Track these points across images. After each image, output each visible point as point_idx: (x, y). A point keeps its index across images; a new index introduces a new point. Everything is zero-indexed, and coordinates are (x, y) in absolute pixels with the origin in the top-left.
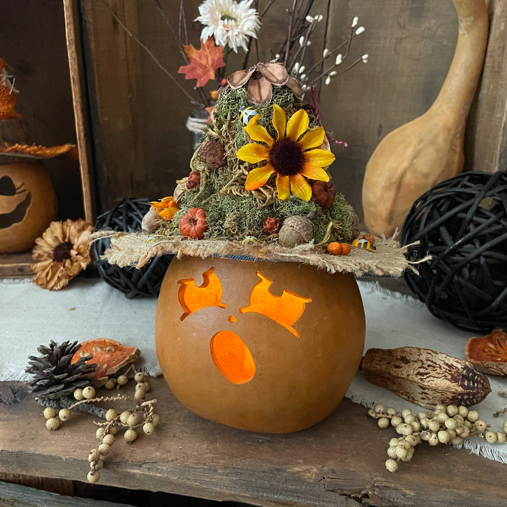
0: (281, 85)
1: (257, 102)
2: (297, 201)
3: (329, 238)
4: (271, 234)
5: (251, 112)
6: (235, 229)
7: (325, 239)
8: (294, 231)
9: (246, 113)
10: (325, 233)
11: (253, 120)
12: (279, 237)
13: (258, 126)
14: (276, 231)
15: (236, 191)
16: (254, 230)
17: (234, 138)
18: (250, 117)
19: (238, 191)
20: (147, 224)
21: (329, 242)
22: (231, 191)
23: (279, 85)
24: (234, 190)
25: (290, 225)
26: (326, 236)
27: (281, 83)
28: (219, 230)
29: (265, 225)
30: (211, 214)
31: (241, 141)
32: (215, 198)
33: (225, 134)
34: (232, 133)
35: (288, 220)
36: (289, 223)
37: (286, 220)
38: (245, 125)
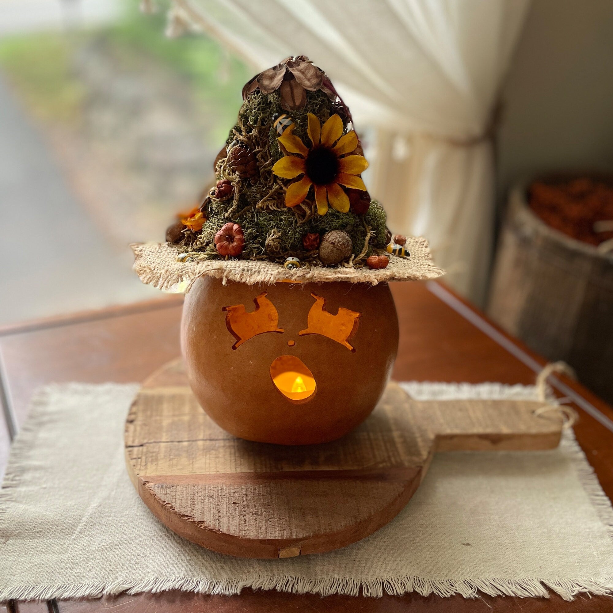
1: (291, 108)
2: (336, 215)
3: (367, 251)
4: (311, 250)
5: (286, 122)
7: (363, 251)
8: (335, 248)
9: (280, 122)
10: (363, 245)
11: (288, 130)
12: (320, 253)
13: (293, 136)
14: (317, 247)
15: (273, 206)
18: (285, 127)
19: (275, 205)
21: (368, 255)
22: (267, 206)
23: (313, 89)
24: (271, 206)
25: (331, 242)
26: (364, 249)
27: (315, 88)
28: (258, 248)
29: (305, 241)
30: (249, 231)
31: (275, 151)
32: (249, 211)
33: (255, 139)
34: (264, 140)
35: (329, 236)
36: (329, 240)
37: (327, 236)
38: (279, 135)
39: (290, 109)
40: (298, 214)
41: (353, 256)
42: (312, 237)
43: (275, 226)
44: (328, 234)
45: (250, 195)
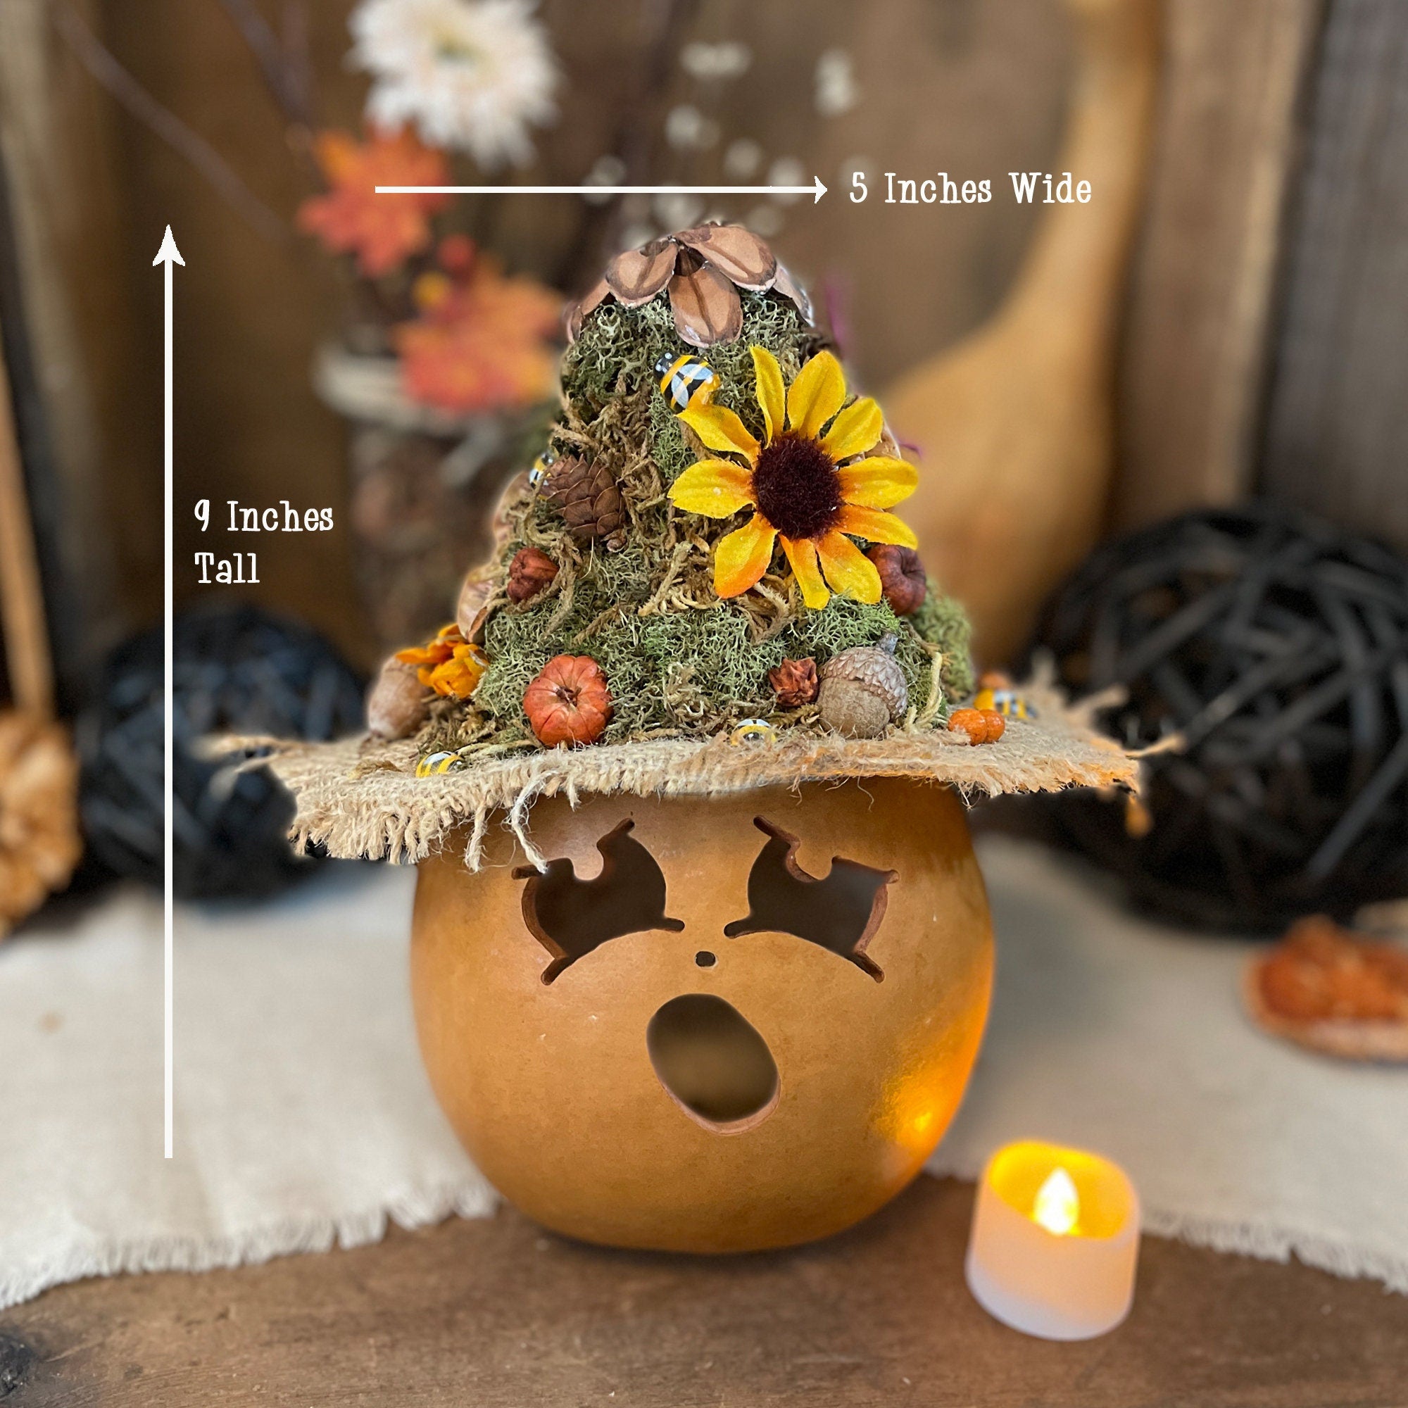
0: (764, 288)
1: (704, 340)
2: (850, 609)
3: (940, 701)
4: (798, 707)
5: (694, 372)
6: (698, 705)
7: (931, 702)
8: (866, 694)
9: (678, 374)
11: (703, 394)
12: (823, 713)
13: (717, 407)
14: (812, 696)
15: (682, 597)
16: (752, 701)
17: (639, 445)
18: (693, 386)
19: (689, 595)
20: (389, 714)
23: (757, 288)
24: (678, 598)
25: (852, 677)
26: (933, 695)
27: (762, 283)
29: (780, 683)
30: (622, 669)
31: (669, 453)
32: (610, 621)
33: (609, 434)
34: (634, 432)
35: (843, 663)
36: (847, 673)
37: (836, 664)
38: (679, 408)
39: (702, 341)
40: (751, 611)
41: (913, 710)
42: (798, 670)
43: (694, 651)
44: (838, 659)
45: (612, 578)
